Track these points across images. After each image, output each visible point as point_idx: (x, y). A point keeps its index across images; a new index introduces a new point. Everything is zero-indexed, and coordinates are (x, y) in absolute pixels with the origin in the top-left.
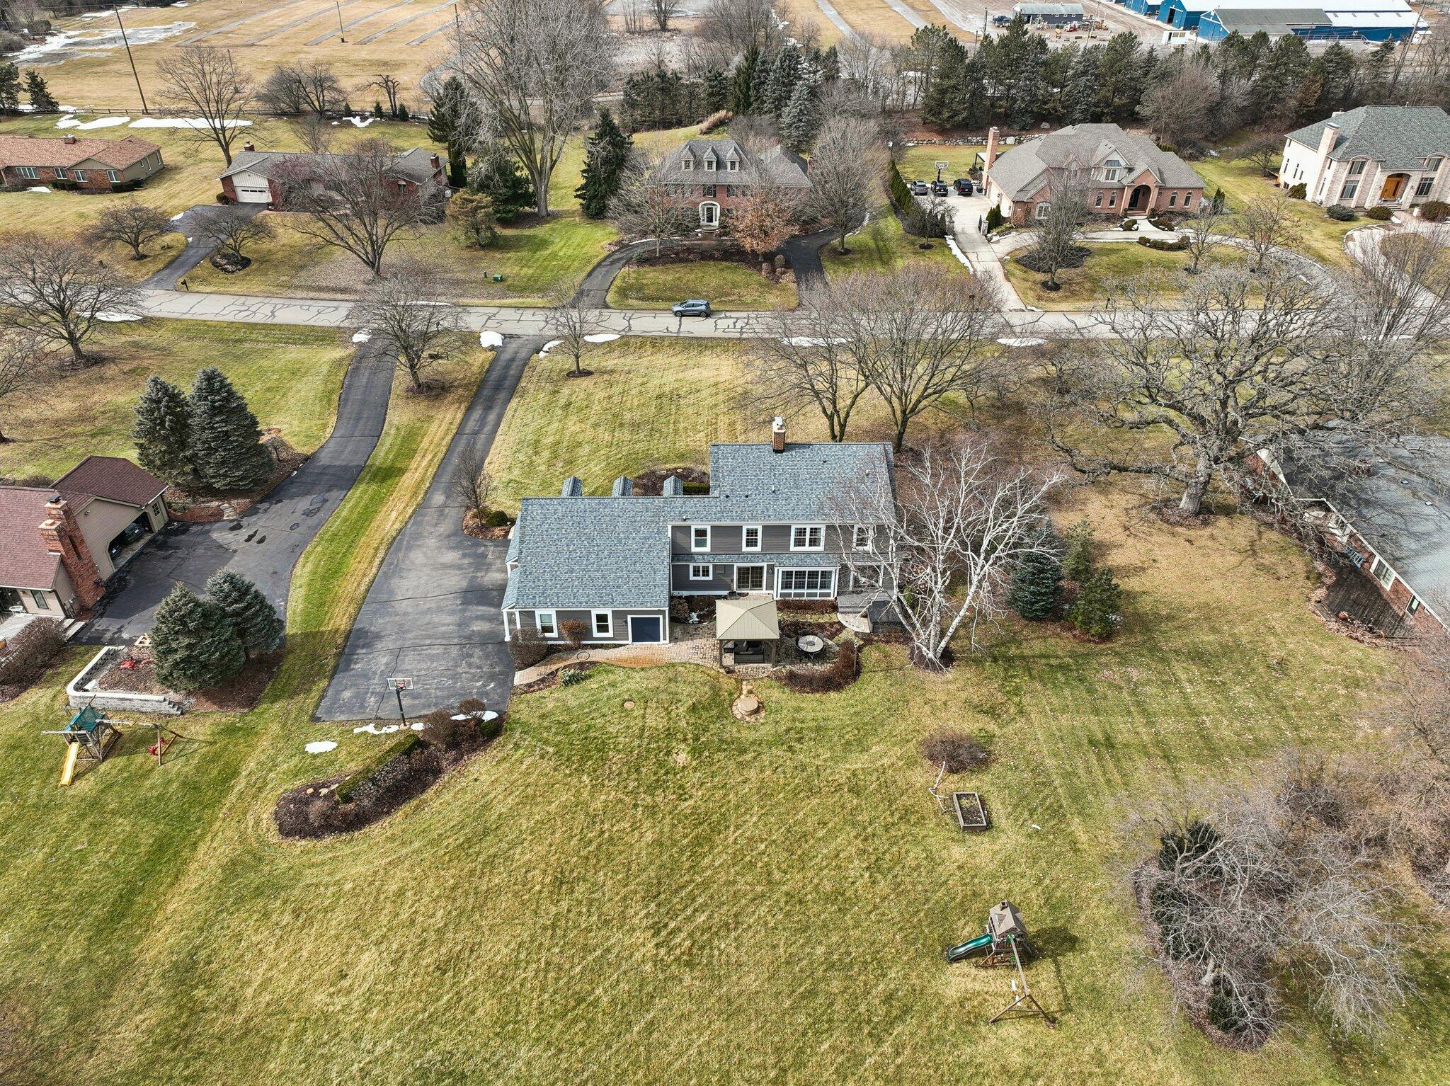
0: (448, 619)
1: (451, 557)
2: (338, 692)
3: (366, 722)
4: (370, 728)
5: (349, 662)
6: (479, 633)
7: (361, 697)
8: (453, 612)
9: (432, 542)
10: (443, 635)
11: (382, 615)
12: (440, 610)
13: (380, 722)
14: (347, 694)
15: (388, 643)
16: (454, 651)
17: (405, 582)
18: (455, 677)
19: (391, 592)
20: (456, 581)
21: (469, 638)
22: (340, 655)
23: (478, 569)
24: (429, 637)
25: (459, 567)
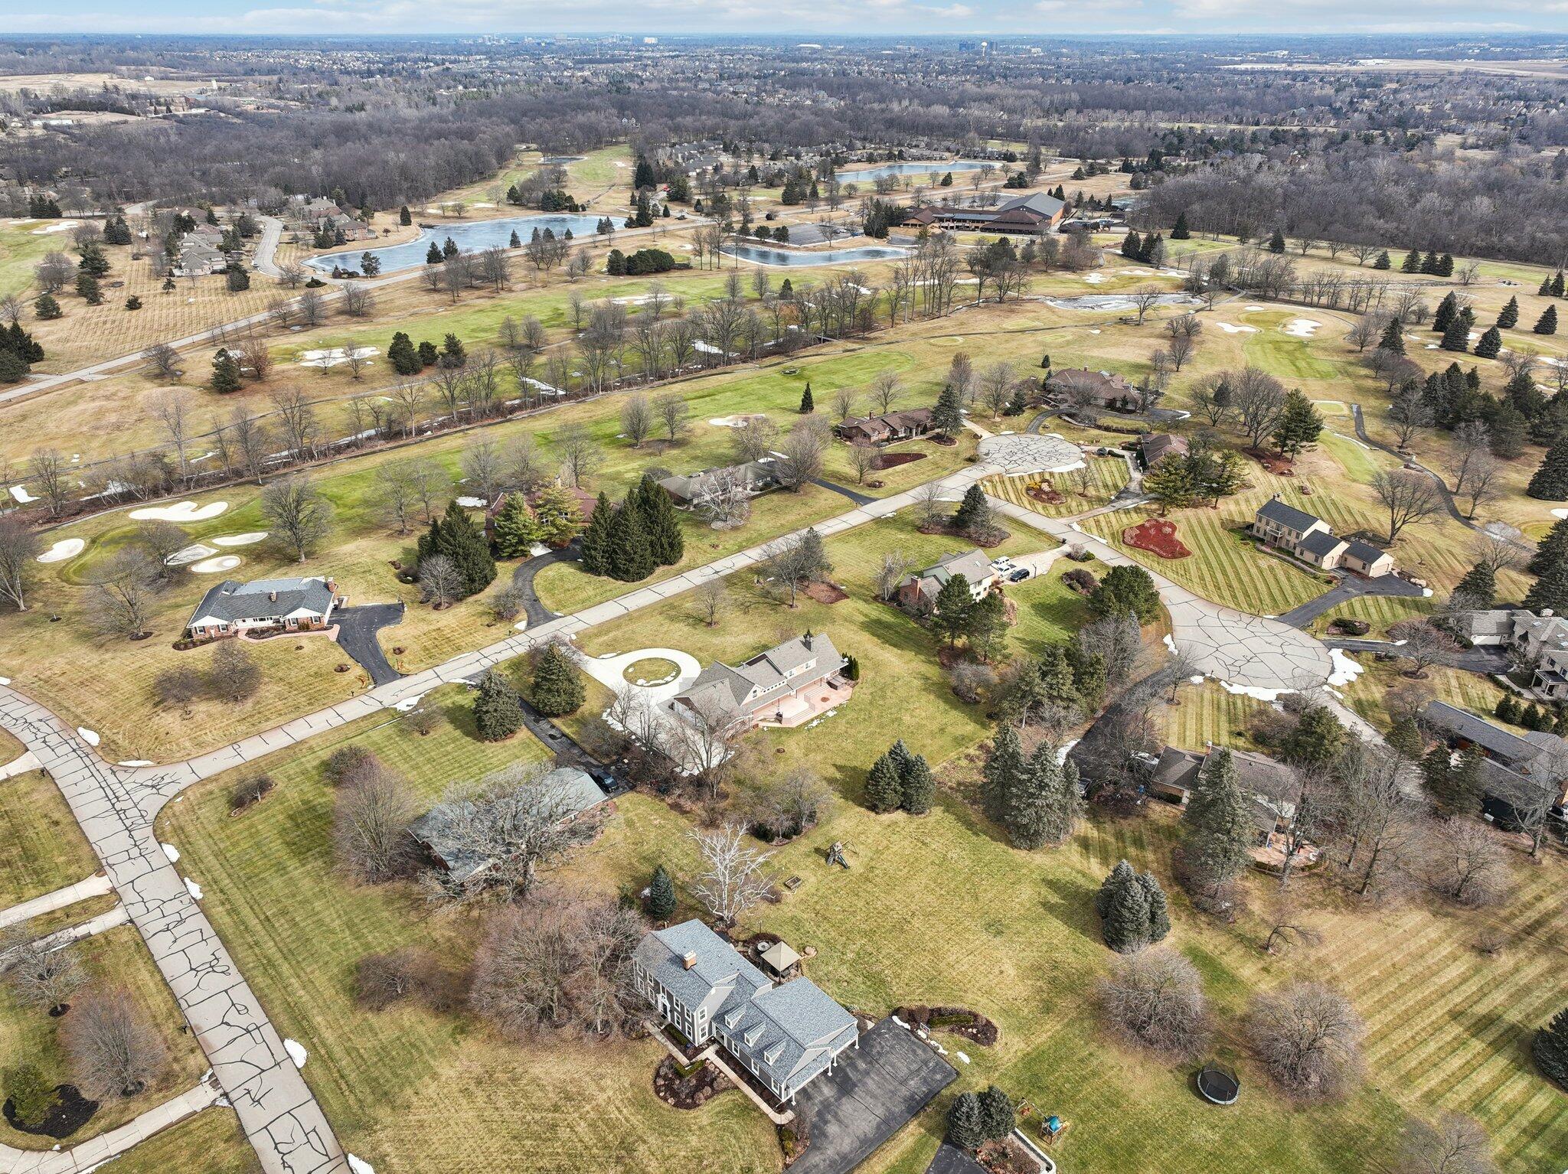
0: (870, 1082)
1: (832, 1129)
2: (941, 1081)
3: (941, 1056)
4: (941, 1050)
5: (926, 1095)
6: (865, 1061)
7: (934, 1071)
8: (865, 1084)
9: (830, 1152)
10: (879, 1074)
11: (892, 1113)
12: (868, 1092)
13: (935, 1050)
14: (938, 1077)
15: (904, 1092)
16: (881, 1062)
17: (867, 1129)
18: (892, 1047)
19: (878, 1127)
20: (847, 1106)
21: (871, 1063)
22: (927, 1104)
23: (829, 1105)
24: (884, 1078)
25: (836, 1116)
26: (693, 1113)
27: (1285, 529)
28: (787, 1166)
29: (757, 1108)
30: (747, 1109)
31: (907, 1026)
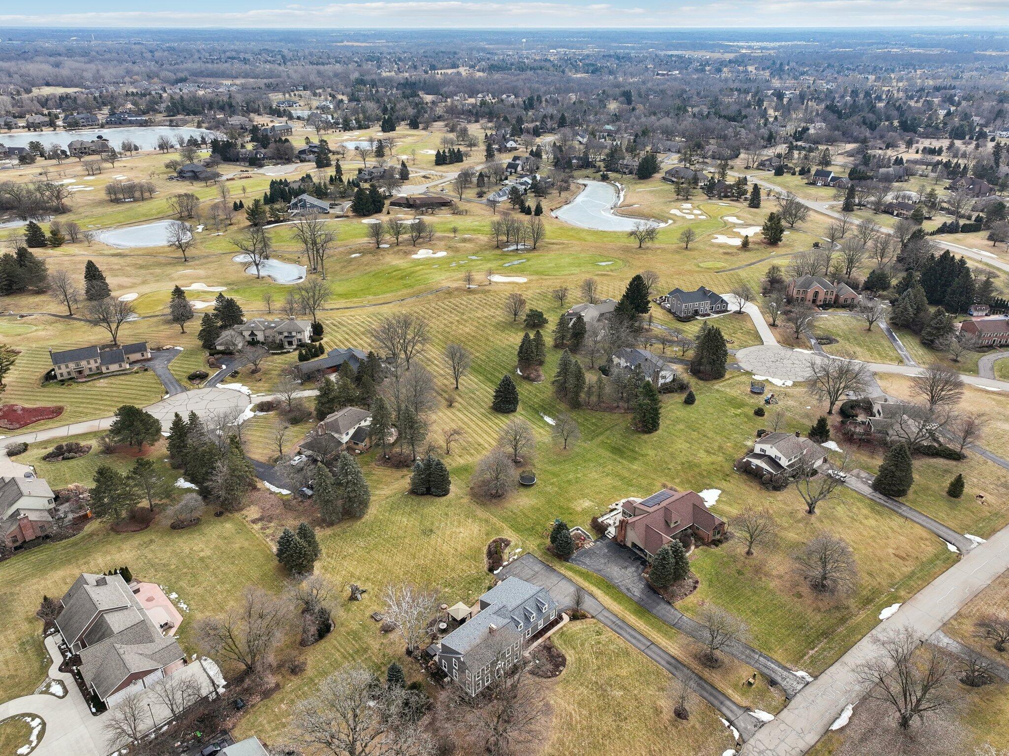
2: (534, 559)
3: (518, 558)
5: (543, 565)
7: (528, 561)
11: (555, 577)
14: (531, 560)
15: (542, 572)
22: (548, 565)
26: (568, 658)
27: (83, 363)
28: (593, 617)
29: (561, 628)
30: (562, 633)
31: (501, 568)
